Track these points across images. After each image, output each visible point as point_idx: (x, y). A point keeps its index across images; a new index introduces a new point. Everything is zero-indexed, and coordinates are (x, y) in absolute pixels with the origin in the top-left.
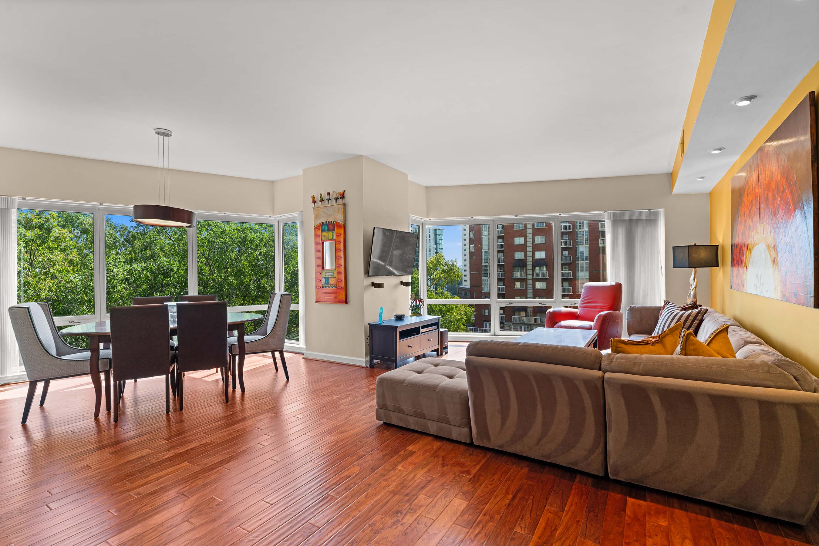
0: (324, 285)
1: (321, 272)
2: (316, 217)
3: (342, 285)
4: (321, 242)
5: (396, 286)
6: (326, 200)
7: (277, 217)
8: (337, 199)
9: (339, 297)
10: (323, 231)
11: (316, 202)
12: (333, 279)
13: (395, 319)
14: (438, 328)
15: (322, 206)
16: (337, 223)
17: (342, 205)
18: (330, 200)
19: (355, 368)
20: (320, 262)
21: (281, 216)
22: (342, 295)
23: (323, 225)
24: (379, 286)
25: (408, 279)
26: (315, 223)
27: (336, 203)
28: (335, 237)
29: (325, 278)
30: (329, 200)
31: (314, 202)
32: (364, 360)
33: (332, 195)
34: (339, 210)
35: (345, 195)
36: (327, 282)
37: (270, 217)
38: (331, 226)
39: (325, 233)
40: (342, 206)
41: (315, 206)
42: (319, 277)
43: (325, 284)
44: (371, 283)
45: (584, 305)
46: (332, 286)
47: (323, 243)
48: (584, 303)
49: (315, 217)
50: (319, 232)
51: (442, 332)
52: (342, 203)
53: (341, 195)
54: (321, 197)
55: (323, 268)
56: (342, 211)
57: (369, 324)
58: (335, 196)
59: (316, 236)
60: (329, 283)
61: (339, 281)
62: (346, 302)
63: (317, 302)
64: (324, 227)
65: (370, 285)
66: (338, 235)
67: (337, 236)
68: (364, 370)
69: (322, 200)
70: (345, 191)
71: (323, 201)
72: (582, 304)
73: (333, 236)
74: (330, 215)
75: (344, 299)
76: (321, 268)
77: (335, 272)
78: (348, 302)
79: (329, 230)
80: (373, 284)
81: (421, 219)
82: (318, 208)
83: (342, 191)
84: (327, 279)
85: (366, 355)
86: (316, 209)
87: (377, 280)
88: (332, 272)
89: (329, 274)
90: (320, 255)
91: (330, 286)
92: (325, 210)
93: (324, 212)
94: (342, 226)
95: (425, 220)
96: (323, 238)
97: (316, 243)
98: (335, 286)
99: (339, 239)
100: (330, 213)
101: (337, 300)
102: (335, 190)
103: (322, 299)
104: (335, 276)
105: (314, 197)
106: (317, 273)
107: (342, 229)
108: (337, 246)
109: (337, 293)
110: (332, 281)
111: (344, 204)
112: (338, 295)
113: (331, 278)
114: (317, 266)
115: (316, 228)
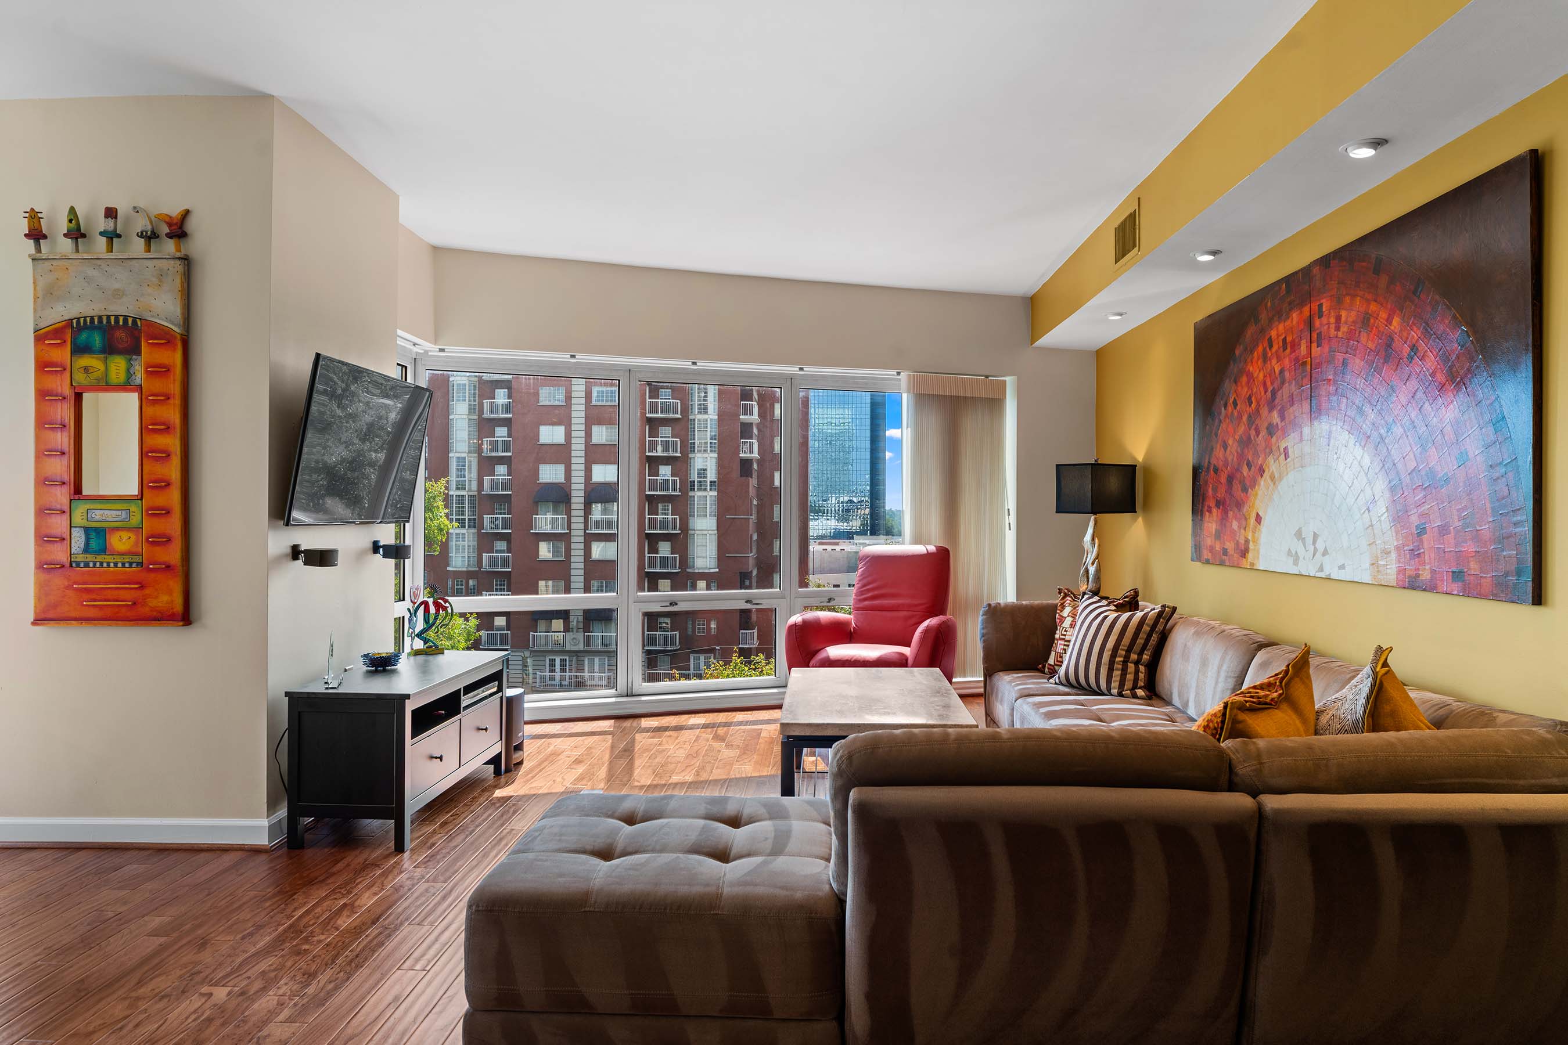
0: (81, 558)
1: (66, 508)
2: (46, 295)
3: (173, 555)
4: (67, 391)
5: (360, 555)
6: (101, 234)
8: (150, 237)
9: (153, 603)
10: (79, 350)
11: (45, 237)
12: (125, 535)
13: (365, 668)
14: (500, 689)
15: (79, 256)
16: (150, 324)
17: (178, 262)
18: (119, 236)
20: (60, 467)
22: (170, 592)
23: (80, 329)
24: (322, 558)
25: (386, 534)
26: (37, 317)
27: (149, 251)
28: (139, 377)
29: (87, 530)
30: (111, 236)
31: (36, 235)
32: (265, 822)
33: (128, 220)
34: (161, 275)
35: (191, 225)
36: (94, 545)
38: (121, 335)
39: (86, 361)
40: (178, 266)
41: (38, 249)
42: (59, 525)
43: (86, 550)
44: (289, 550)
45: (867, 603)
46: (118, 559)
47: (78, 397)
48: (865, 599)
49: (40, 294)
50: (63, 355)
51: (510, 701)
52: (178, 255)
53: (170, 225)
54: (70, 221)
55: (78, 490)
56: (177, 282)
57: (287, 694)
58: (142, 224)
59: (43, 366)
60: (104, 550)
61: (159, 540)
62: (185, 617)
63: (38, 621)
64: (84, 336)
65: (287, 555)
66: (159, 371)
67: (147, 372)
69: (76, 234)
70: (187, 211)
71: (84, 236)
72: (861, 601)
73: (129, 374)
74: (118, 294)
75: (178, 606)
76: (61, 496)
77: (134, 508)
78: (191, 618)
79: (110, 349)
80: (295, 552)
82: (55, 263)
83: (174, 210)
84: (97, 534)
85: (272, 805)
86: (47, 263)
87: (312, 540)
88: (125, 506)
89: (103, 515)
90: (63, 440)
91: (108, 558)
92: (91, 272)
93: (88, 279)
94: (175, 338)
95: (426, 352)
96: (80, 378)
97: (43, 395)
98: (137, 559)
99: (158, 385)
100: (117, 286)
101: (145, 611)
102: (141, 204)
103: (64, 610)
104: (135, 520)
105: (33, 216)
106: (43, 511)
107: (175, 349)
108: (150, 411)
109: (142, 587)
110: (121, 542)
111: (186, 261)
112: (147, 591)
113: (118, 529)
114: (43, 482)
115: (40, 337)
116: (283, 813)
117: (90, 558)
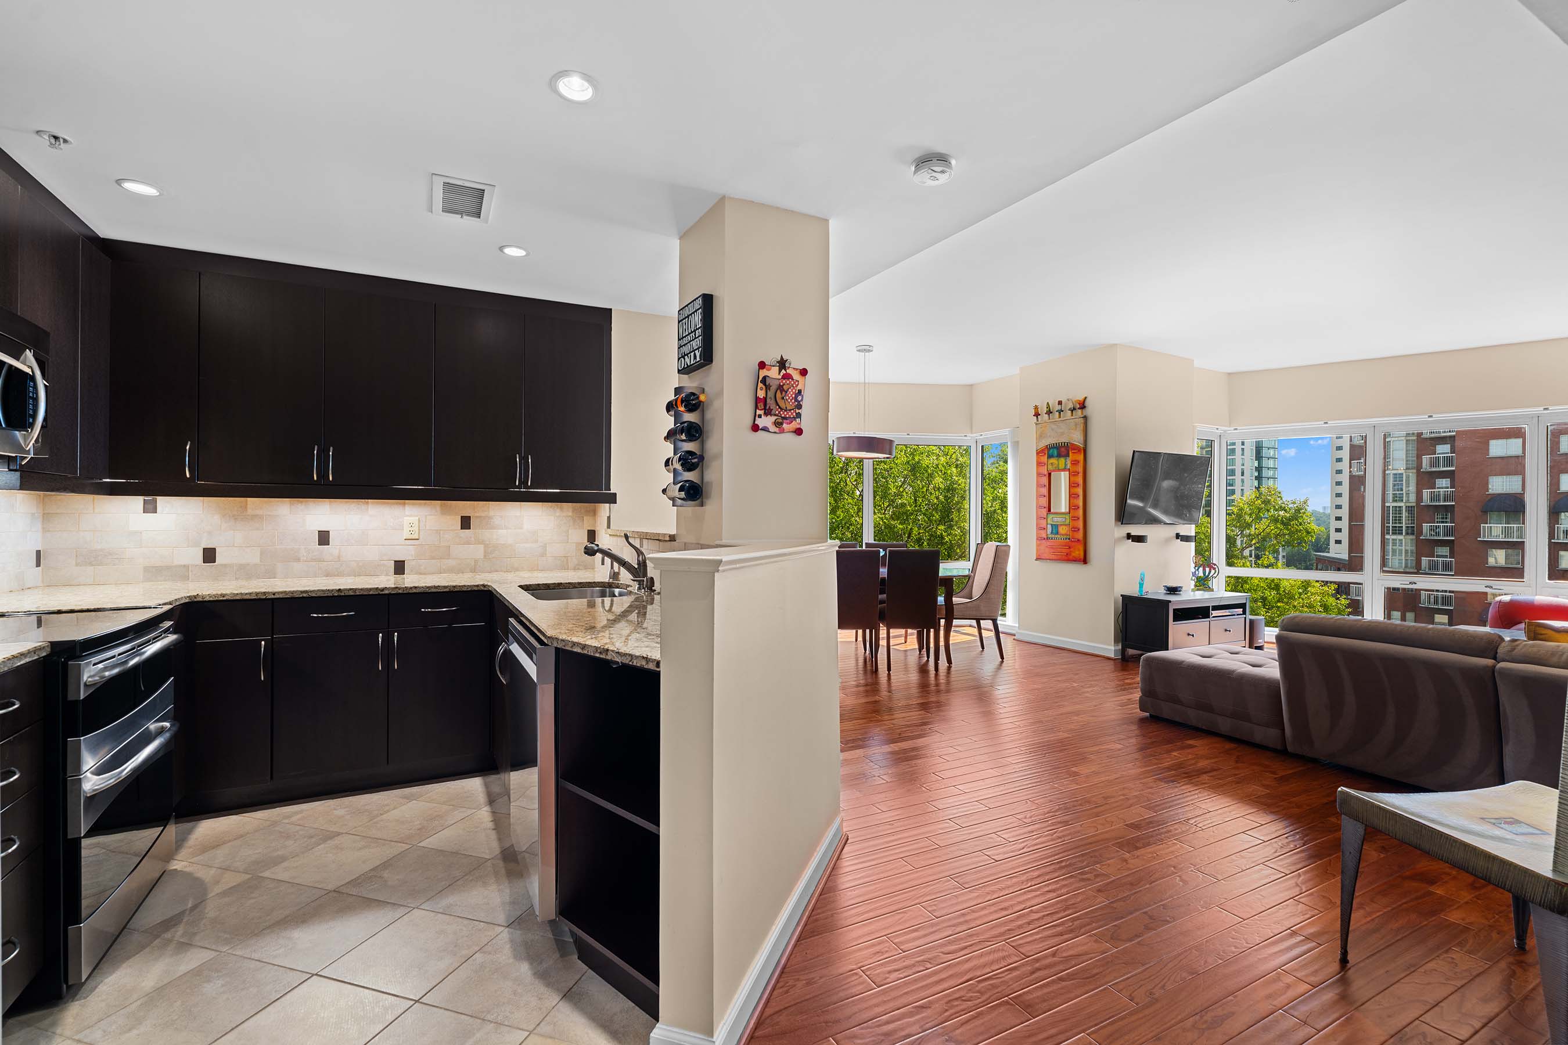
0: (1050, 536)
1: (1045, 517)
2: (1040, 436)
3: (1080, 535)
4: (1046, 473)
5: (1167, 541)
6: (1057, 411)
7: (976, 435)
8: (1073, 410)
9: (1073, 554)
10: (1050, 457)
11: (1040, 415)
12: (1064, 527)
13: (1165, 592)
14: (1244, 613)
15: (1050, 421)
16: (1073, 445)
18: (1063, 411)
19: (1099, 658)
20: (1044, 501)
21: (981, 435)
22: (1079, 550)
23: (1050, 448)
24: (1140, 539)
25: (1190, 530)
26: (1037, 446)
27: (1072, 415)
28: (1069, 466)
29: (1052, 525)
30: (1060, 411)
31: (1037, 415)
32: (1113, 648)
33: (1066, 404)
34: (1076, 425)
35: (1087, 404)
36: (1054, 531)
37: (966, 436)
38: (1063, 449)
39: (1052, 460)
40: (1082, 420)
41: (1038, 420)
42: (1043, 523)
43: (1052, 533)
44: (1126, 535)
46: (1062, 537)
47: (1050, 474)
49: (1038, 437)
50: (1044, 459)
51: (1252, 622)
52: (1082, 416)
53: (1079, 404)
54: (1047, 408)
55: (1049, 510)
56: (1082, 426)
57: (1121, 595)
58: (1071, 406)
59: (1039, 464)
60: (1057, 533)
61: (1075, 530)
62: (1085, 561)
63: (1037, 559)
64: (1051, 451)
65: (1124, 537)
66: (1075, 463)
67: (1072, 464)
68: (1112, 662)
69: (1049, 412)
70: (1086, 398)
71: (1051, 413)
73: (1066, 465)
74: (1063, 434)
75: (1082, 556)
76: (1044, 511)
77: (1068, 517)
78: (1087, 561)
79: (1059, 456)
80: (1129, 536)
81: (1217, 429)
82: (1043, 424)
83: (1081, 398)
84: (1055, 527)
85: (1116, 641)
86: (1040, 425)
87: (1136, 530)
88: (1064, 516)
89: (1058, 520)
90: (1045, 491)
91: (1059, 536)
92: (1054, 427)
93: (1053, 430)
94: (1080, 449)
95: (1225, 431)
96: (1050, 468)
97: (1039, 474)
98: (1068, 537)
99: (1075, 468)
100: (1061, 431)
101: (1071, 557)
102: (1070, 397)
103: (1046, 556)
104: (1067, 522)
105: (1036, 408)
106: (1039, 518)
107: (1080, 454)
108: (1072, 479)
109: (1070, 548)
110: (1063, 530)
111: (1085, 418)
112: (1072, 550)
113: (1061, 525)
114: (1039, 507)
115: (1039, 453)
116: (1120, 647)
117: (1053, 536)
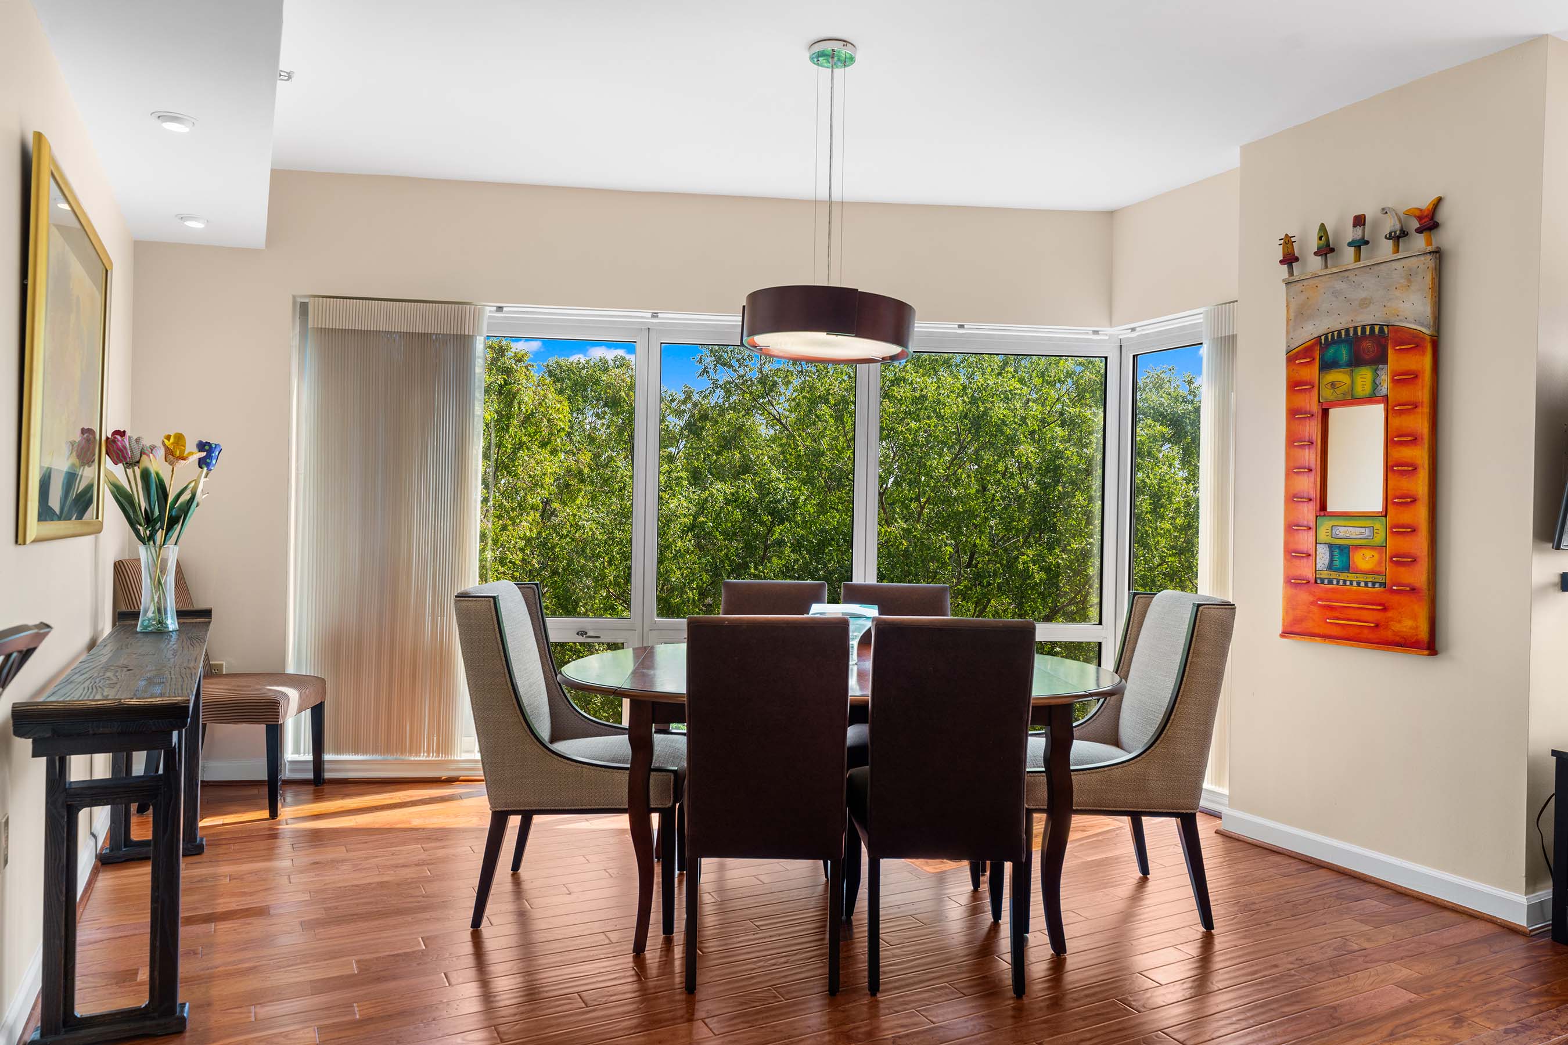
0: (1325, 575)
1: (1312, 524)
2: (1298, 315)
3: (1419, 577)
4: (1315, 408)
6: (1350, 244)
7: (1120, 331)
8: (1399, 237)
9: (1396, 627)
10: (1327, 366)
11: (1297, 259)
12: (1368, 553)
15: (1329, 271)
16: (1397, 329)
17: (1429, 257)
18: (1367, 243)
19: (1477, 929)
20: (1307, 484)
21: (1133, 330)
22: (1415, 617)
23: (1328, 344)
26: (1289, 339)
27: (1397, 251)
28: (1385, 386)
29: (1331, 547)
30: (1359, 245)
31: (1290, 259)
32: (1522, 899)
33: (1376, 224)
34: (1410, 276)
35: (1443, 215)
36: (1337, 563)
37: (1096, 332)
38: (1367, 345)
39: (1334, 376)
40: (1429, 261)
41: (1291, 273)
42: (1305, 540)
43: (1330, 567)
44: (1557, 578)
46: (1361, 578)
47: (1325, 413)
49: (1292, 317)
50: (1311, 373)
52: (1429, 249)
53: (1420, 218)
54: (1320, 238)
55: (1323, 507)
56: (1427, 280)
57: (1554, 753)
58: (1391, 224)
59: (1294, 386)
60: (1347, 568)
61: (1403, 560)
62: (1431, 646)
63: (1286, 633)
64: (1331, 351)
65: (1555, 585)
66: (1405, 379)
67: (1394, 381)
68: (1520, 941)
69: (1326, 250)
70: (1440, 200)
71: (1332, 250)
73: (1375, 385)
74: (1365, 303)
75: (1423, 633)
76: (1307, 512)
77: (1379, 525)
78: (1437, 647)
79: (1357, 362)
80: (1564, 582)
82: (1305, 283)
83: (1424, 202)
84: (1341, 551)
85: (1532, 882)
86: (1299, 284)
88: (1368, 523)
89: (1348, 532)
90: (1310, 456)
91: (1351, 577)
92: (1339, 285)
93: (1336, 294)
94: (1424, 339)
96: (1328, 394)
97: (1294, 414)
98: (1380, 579)
99: (1405, 394)
100: (1363, 294)
101: (1388, 635)
102: (1389, 204)
103: (1309, 625)
104: (1379, 539)
105: (1288, 241)
106: (1292, 528)
107: (1424, 353)
108: (1396, 422)
109: (1385, 609)
110: (1365, 560)
111: (1438, 254)
112: (1390, 614)
113: (1361, 547)
114: (1293, 498)
115: (1292, 358)
116: (1546, 894)
117: (1334, 575)
